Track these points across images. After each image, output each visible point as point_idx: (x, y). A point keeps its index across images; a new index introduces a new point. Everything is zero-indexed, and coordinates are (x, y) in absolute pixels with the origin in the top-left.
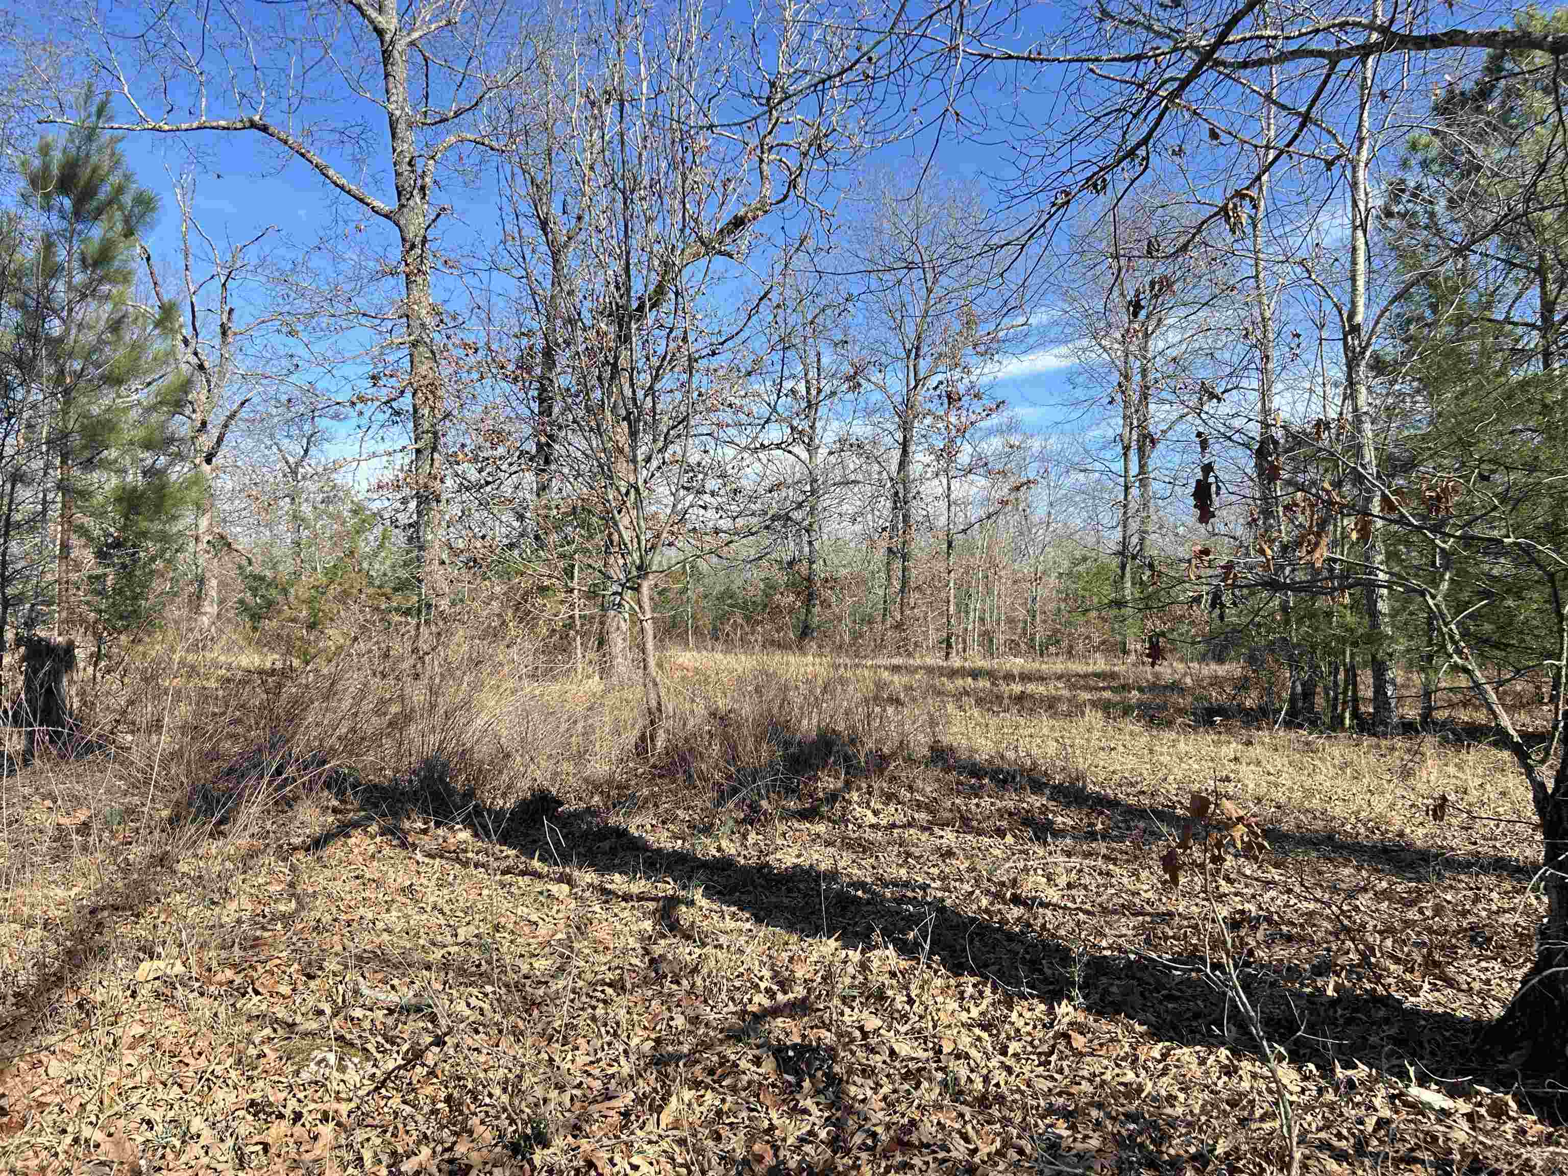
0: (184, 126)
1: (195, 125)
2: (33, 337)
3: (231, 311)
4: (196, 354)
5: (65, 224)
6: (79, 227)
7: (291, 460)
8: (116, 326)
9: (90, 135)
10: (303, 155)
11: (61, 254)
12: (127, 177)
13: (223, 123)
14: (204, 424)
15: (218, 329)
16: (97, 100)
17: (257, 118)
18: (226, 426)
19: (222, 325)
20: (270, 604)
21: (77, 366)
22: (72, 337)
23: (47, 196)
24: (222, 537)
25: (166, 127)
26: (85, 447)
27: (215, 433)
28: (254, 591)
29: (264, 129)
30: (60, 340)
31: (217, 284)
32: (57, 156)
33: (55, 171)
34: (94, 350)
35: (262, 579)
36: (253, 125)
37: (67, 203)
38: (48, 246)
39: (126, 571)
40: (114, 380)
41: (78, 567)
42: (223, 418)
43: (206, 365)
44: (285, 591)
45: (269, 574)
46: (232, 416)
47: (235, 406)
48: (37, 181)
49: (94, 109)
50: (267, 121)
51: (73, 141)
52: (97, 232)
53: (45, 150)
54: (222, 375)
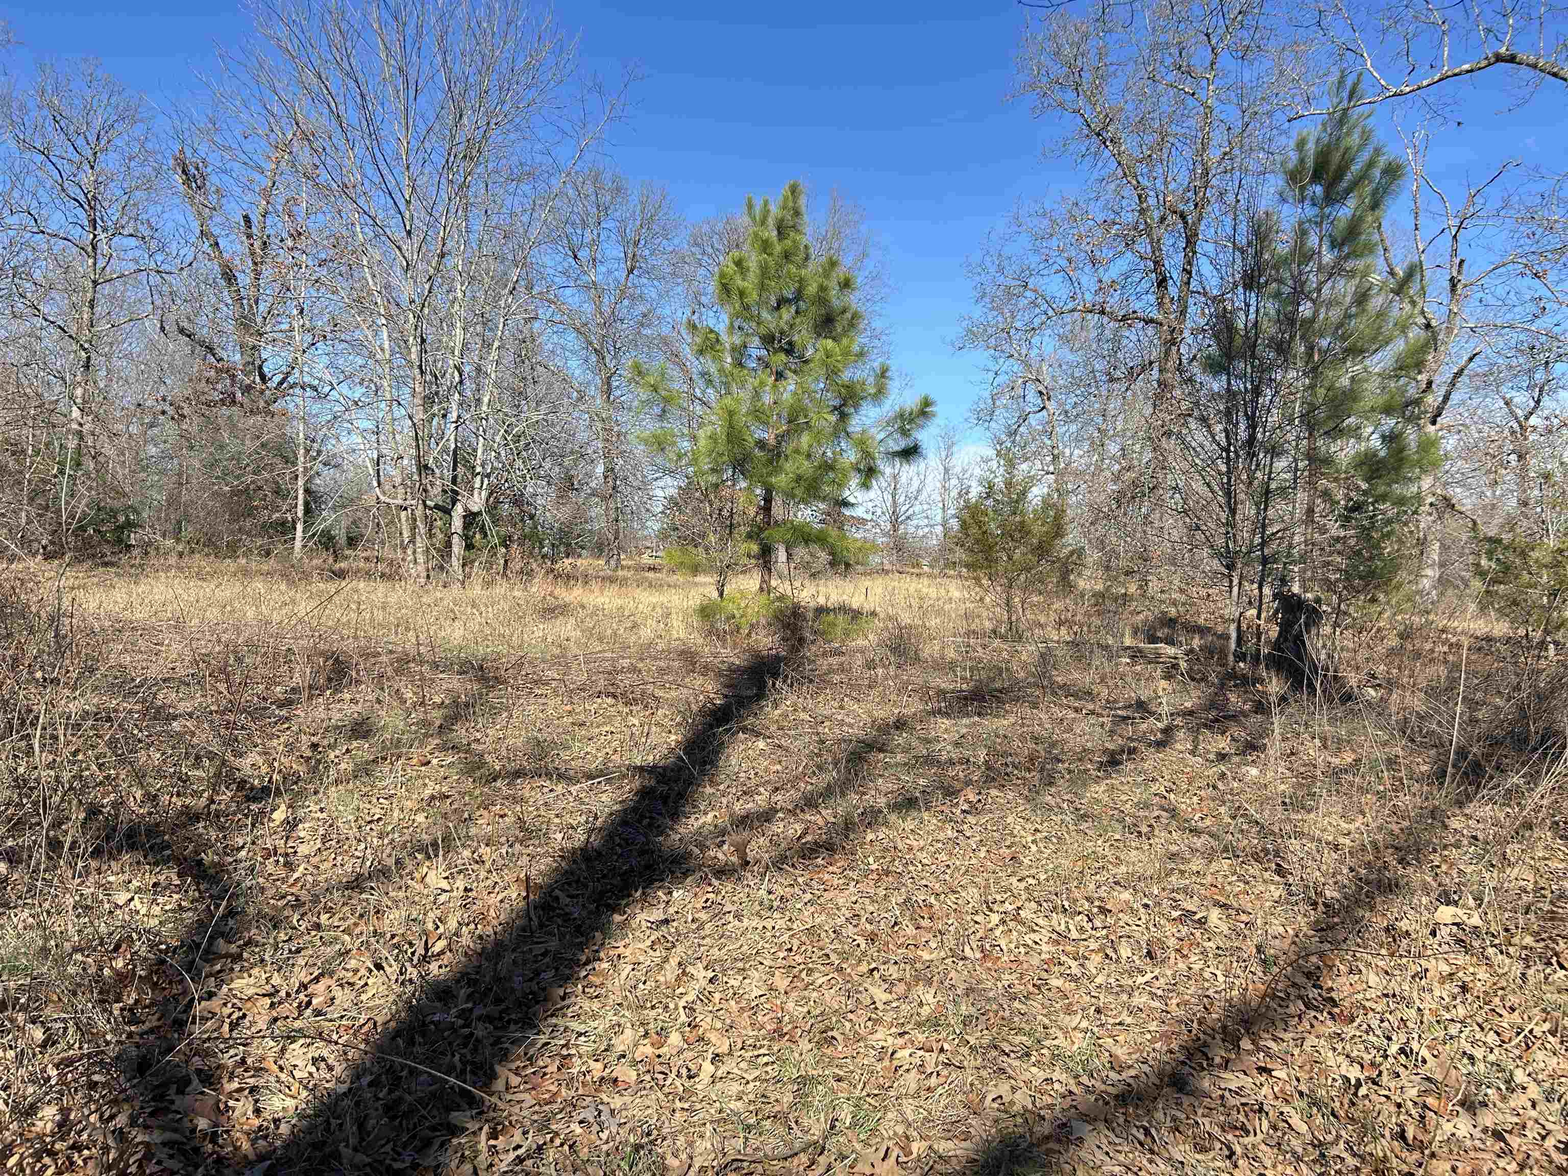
0: (1425, 83)
1: (1436, 78)
2: (1292, 321)
3: (1462, 262)
4: (1423, 312)
5: (1316, 210)
6: (1327, 210)
7: (1520, 413)
8: (1362, 298)
9: (1342, 119)
10: (1555, 75)
11: (1313, 240)
12: (1377, 151)
13: (1466, 67)
14: (1430, 383)
15: (1447, 285)
16: (1349, 83)
17: (1503, 50)
18: (1453, 384)
19: (1452, 279)
20: (1506, 568)
21: (1324, 343)
22: (1322, 316)
23: (1302, 189)
24: (1445, 498)
25: (1408, 89)
26: (1329, 418)
27: (1439, 392)
28: (1490, 554)
29: (1512, 59)
30: (1313, 320)
31: (1447, 238)
32: (1311, 147)
33: (1310, 163)
34: (1341, 325)
35: (1499, 541)
36: (1499, 58)
37: (1319, 190)
38: (1303, 233)
39: (1365, 533)
40: (1355, 351)
41: (1323, 530)
42: (1449, 376)
43: (1434, 323)
44: (1523, 554)
45: (1506, 537)
46: (1460, 373)
47: (1463, 362)
48: (1293, 177)
49: (1345, 94)
50: (1514, 50)
51: (1325, 130)
52: (1345, 212)
53: (1301, 145)
54: (1449, 330)
